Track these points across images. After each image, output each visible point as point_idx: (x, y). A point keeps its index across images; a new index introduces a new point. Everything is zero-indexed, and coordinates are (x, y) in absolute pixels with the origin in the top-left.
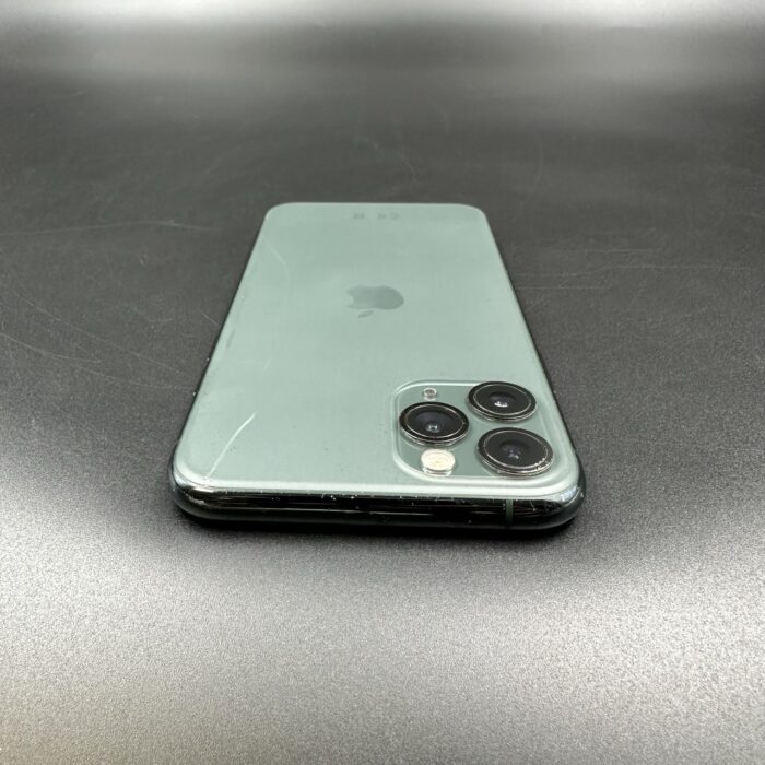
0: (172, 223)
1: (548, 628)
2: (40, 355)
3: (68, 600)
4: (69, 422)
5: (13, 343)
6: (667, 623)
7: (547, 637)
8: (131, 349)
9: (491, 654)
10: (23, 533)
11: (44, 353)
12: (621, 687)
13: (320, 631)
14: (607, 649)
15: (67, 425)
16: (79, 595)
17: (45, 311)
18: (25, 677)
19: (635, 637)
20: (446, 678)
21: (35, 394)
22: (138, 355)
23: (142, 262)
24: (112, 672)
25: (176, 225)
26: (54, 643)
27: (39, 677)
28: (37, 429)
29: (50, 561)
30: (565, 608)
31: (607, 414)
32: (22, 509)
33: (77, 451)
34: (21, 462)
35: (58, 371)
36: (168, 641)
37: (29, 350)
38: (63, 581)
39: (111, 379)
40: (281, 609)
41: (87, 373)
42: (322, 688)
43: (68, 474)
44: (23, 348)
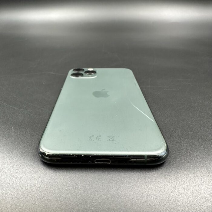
0: (52, 73)
1: (172, 191)
2: (14, 109)
3: (22, 182)
4: (23, 128)
5: (6, 106)
6: (209, 189)
7: (172, 194)
8: (41, 107)
9: (154, 199)
10: (9, 161)
11: (16, 108)
12: (196, 210)
13: (101, 192)
14: (191, 198)
15: (22, 129)
16: (26, 180)
17: (16, 97)
18: (9, 206)
19: (199, 194)
20: (141, 207)
21: (13, 120)
22: (43, 109)
23: (44, 83)
24: (36, 205)
25: (54, 73)
26: (18, 195)
27: (13, 206)
28: (13, 130)
29: (17, 169)
30: (176, 184)
31: (183, 125)
32: (9, 153)
33: (25, 137)
34: (8, 140)
35: (20, 113)
36: (53, 195)
37: (11, 108)
38: (21, 175)
39: (35, 116)
40: (88, 185)
41: (28, 114)
42: (102, 210)
43: (23, 143)
44: (10, 107)
